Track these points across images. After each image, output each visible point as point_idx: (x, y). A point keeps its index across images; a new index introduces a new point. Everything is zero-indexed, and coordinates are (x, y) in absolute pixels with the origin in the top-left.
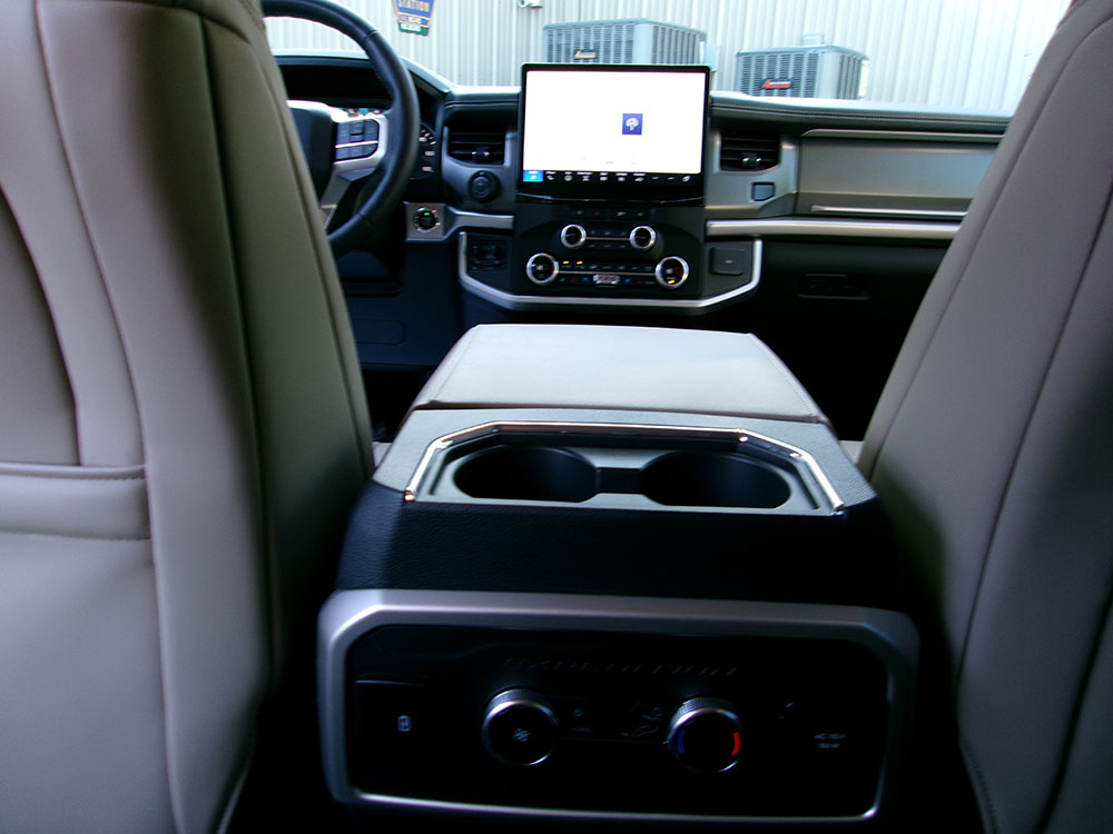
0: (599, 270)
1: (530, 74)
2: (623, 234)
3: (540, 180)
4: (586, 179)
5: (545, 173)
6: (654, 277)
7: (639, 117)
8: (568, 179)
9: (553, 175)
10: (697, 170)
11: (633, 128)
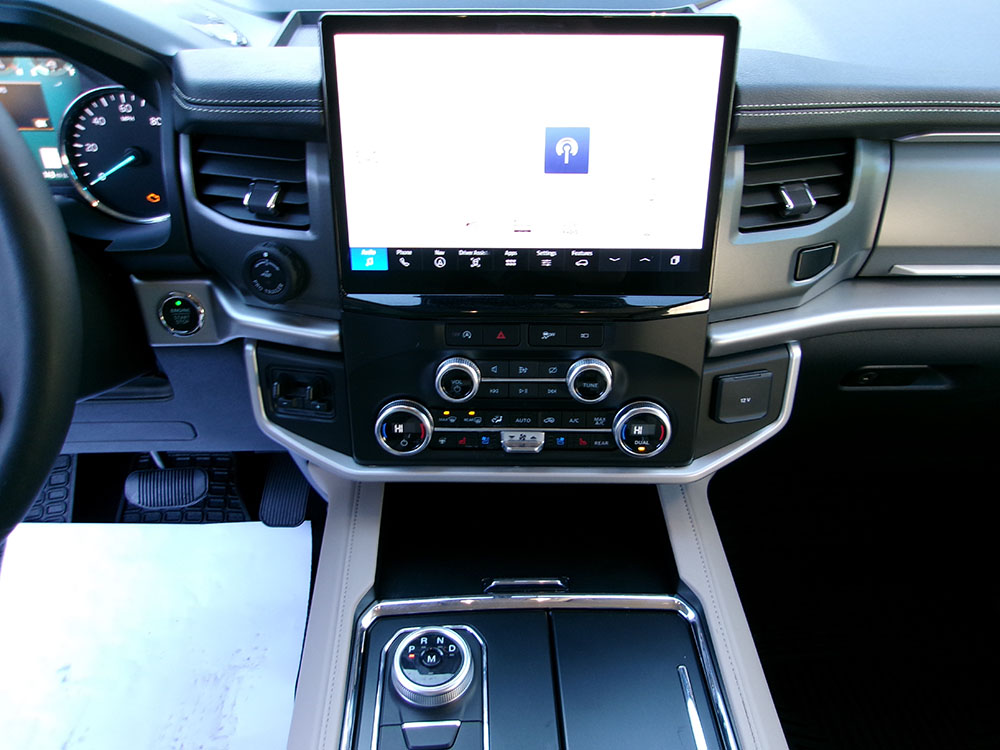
0: (509, 424)
1: (341, 41)
2: (553, 370)
3: (384, 266)
4: (475, 263)
5: (392, 253)
6: (611, 435)
7: (583, 138)
8: (440, 264)
9: (407, 258)
10: (696, 243)
11: (566, 163)
